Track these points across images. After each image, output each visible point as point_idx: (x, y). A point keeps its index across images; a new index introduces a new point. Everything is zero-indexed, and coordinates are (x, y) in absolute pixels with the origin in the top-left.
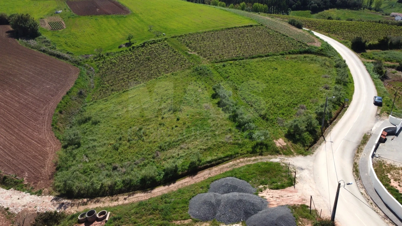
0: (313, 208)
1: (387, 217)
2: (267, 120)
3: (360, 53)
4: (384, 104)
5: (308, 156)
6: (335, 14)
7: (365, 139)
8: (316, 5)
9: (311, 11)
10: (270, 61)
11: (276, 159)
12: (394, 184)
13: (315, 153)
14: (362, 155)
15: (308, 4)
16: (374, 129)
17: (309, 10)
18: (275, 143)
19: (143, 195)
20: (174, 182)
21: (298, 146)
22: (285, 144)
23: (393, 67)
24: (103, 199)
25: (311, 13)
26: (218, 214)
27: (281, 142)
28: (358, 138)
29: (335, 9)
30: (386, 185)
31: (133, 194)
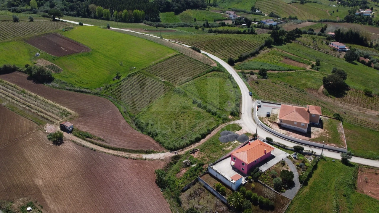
0: (250, 132)
1: (265, 131)
2: (221, 110)
3: (233, 66)
4: (253, 95)
5: (240, 120)
6: (192, 15)
7: (253, 110)
8: (177, 8)
9: (175, 12)
10: (202, 80)
11: (232, 123)
12: (265, 122)
13: (242, 118)
14: (254, 116)
15: (171, 7)
16: (253, 106)
17: (173, 11)
18: (229, 118)
19: (198, 143)
20: (205, 137)
21: (236, 117)
22: (232, 117)
23: (248, 73)
24: (187, 148)
25: (175, 14)
26: (229, 140)
27: (230, 117)
28: (250, 111)
29: (190, 9)
30: (263, 123)
31: (195, 144)
